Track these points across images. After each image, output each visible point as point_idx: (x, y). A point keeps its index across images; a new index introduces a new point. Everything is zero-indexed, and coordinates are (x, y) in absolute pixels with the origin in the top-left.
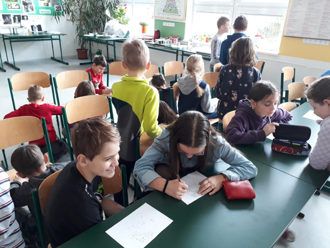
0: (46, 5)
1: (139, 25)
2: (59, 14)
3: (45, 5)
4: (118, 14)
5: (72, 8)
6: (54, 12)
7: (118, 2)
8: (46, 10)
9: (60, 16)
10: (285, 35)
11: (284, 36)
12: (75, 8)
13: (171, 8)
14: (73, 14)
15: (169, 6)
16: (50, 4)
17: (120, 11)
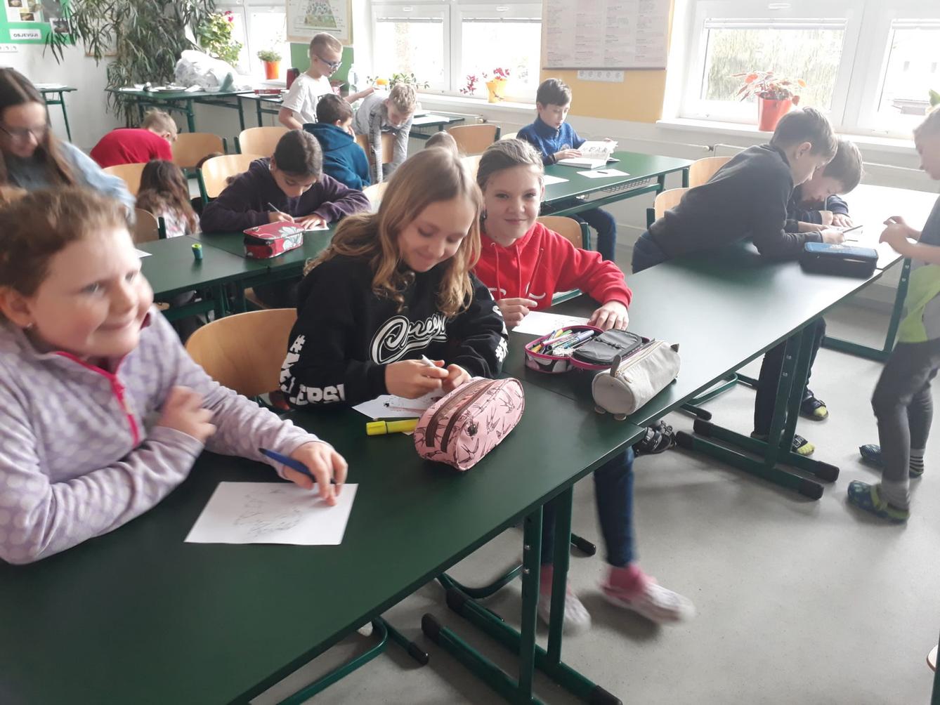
0: (28, 17)
1: (259, 60)
2: (63, 39)
3: (24, 18)
4: (212, 36)
5: (93, 24)
6: (48, 35)
7: (212, 6)
8: (26, 31)
9: (64, 45)
10: (547, 65)
11: (544, 69)
12: (100, 23)
13: (320, 14)
14: (96, 40)
15: (315, 9)
16: (38, 16)
17: (219, 28)
